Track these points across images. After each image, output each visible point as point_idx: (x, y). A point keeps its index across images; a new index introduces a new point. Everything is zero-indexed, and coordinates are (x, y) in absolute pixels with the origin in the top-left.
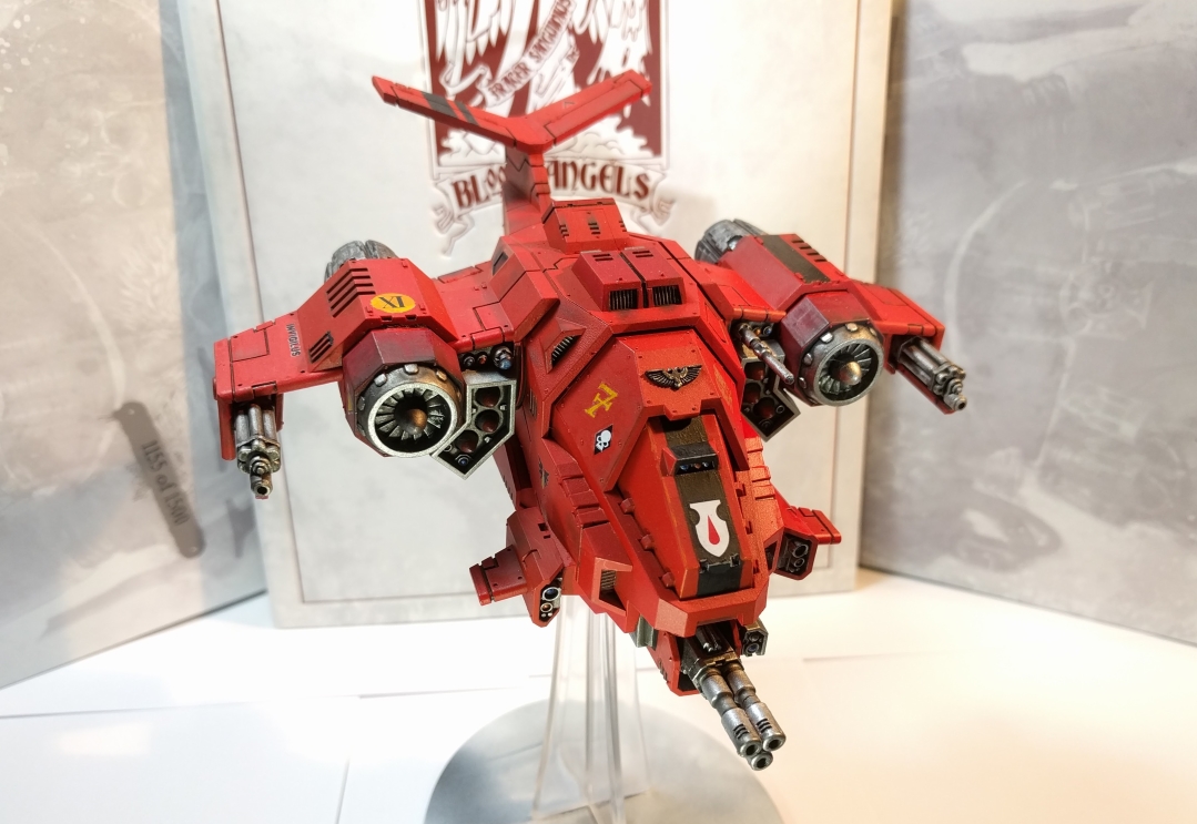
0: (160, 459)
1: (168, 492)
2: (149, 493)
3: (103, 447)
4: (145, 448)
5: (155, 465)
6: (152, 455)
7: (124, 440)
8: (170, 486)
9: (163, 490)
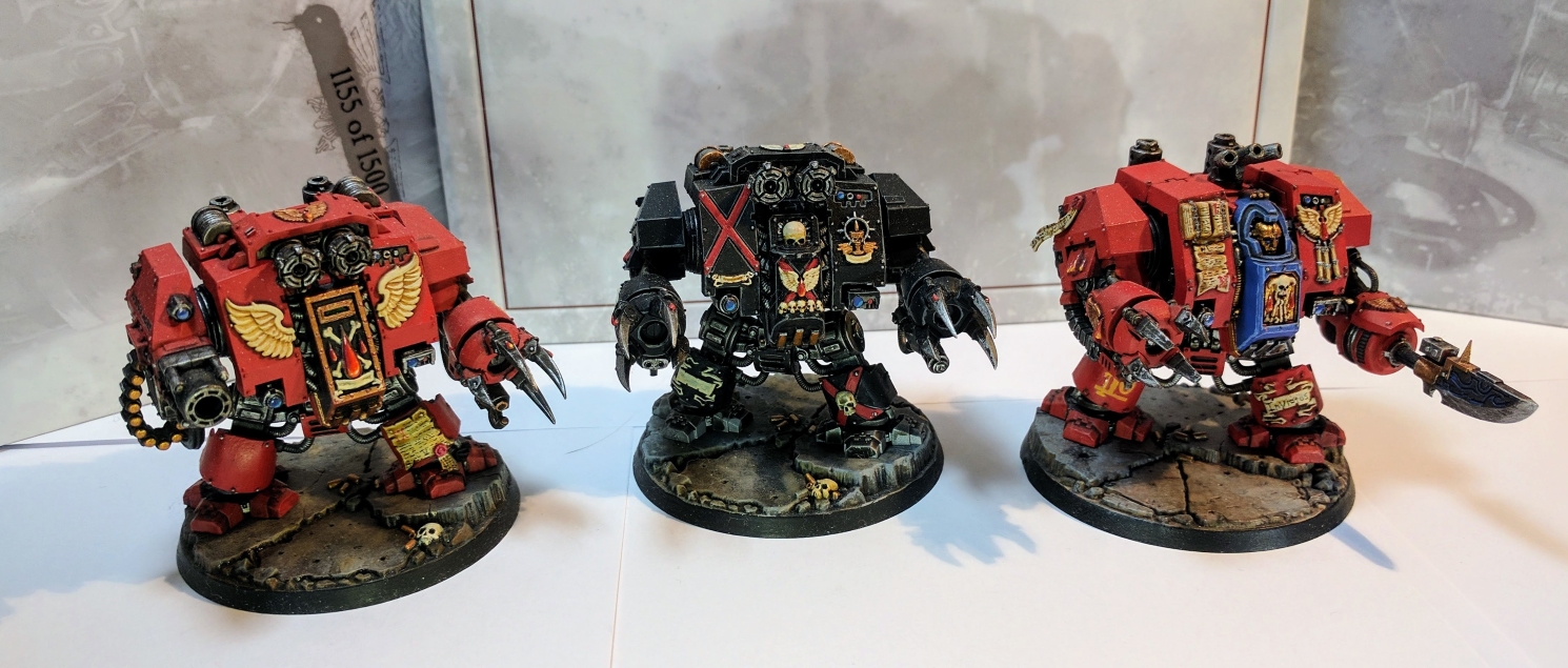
0: (354, 96)
1: (363, 147)
2: (338, 143)
3: (279, 68)
4: (333, 76)
5: (348, 104)
6: (343, 89)
7: (308, 59)
8: (364, 137)
9: (354, 141)
